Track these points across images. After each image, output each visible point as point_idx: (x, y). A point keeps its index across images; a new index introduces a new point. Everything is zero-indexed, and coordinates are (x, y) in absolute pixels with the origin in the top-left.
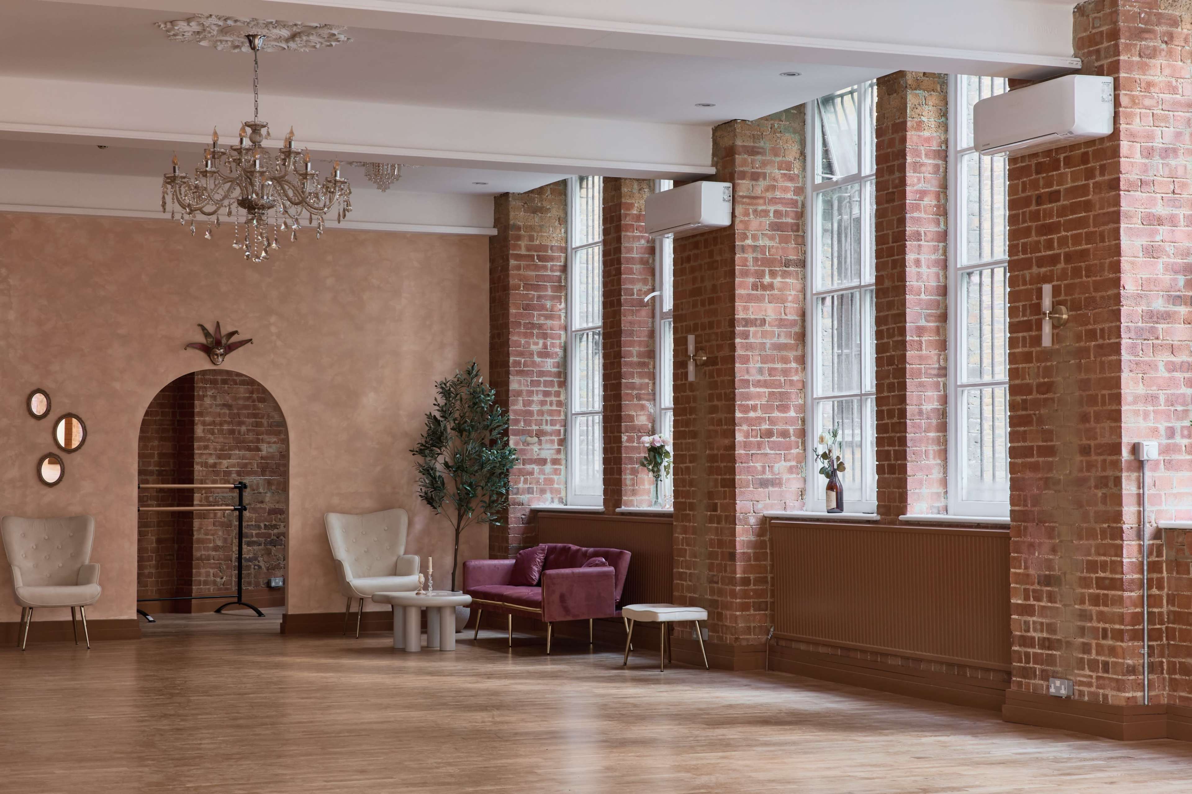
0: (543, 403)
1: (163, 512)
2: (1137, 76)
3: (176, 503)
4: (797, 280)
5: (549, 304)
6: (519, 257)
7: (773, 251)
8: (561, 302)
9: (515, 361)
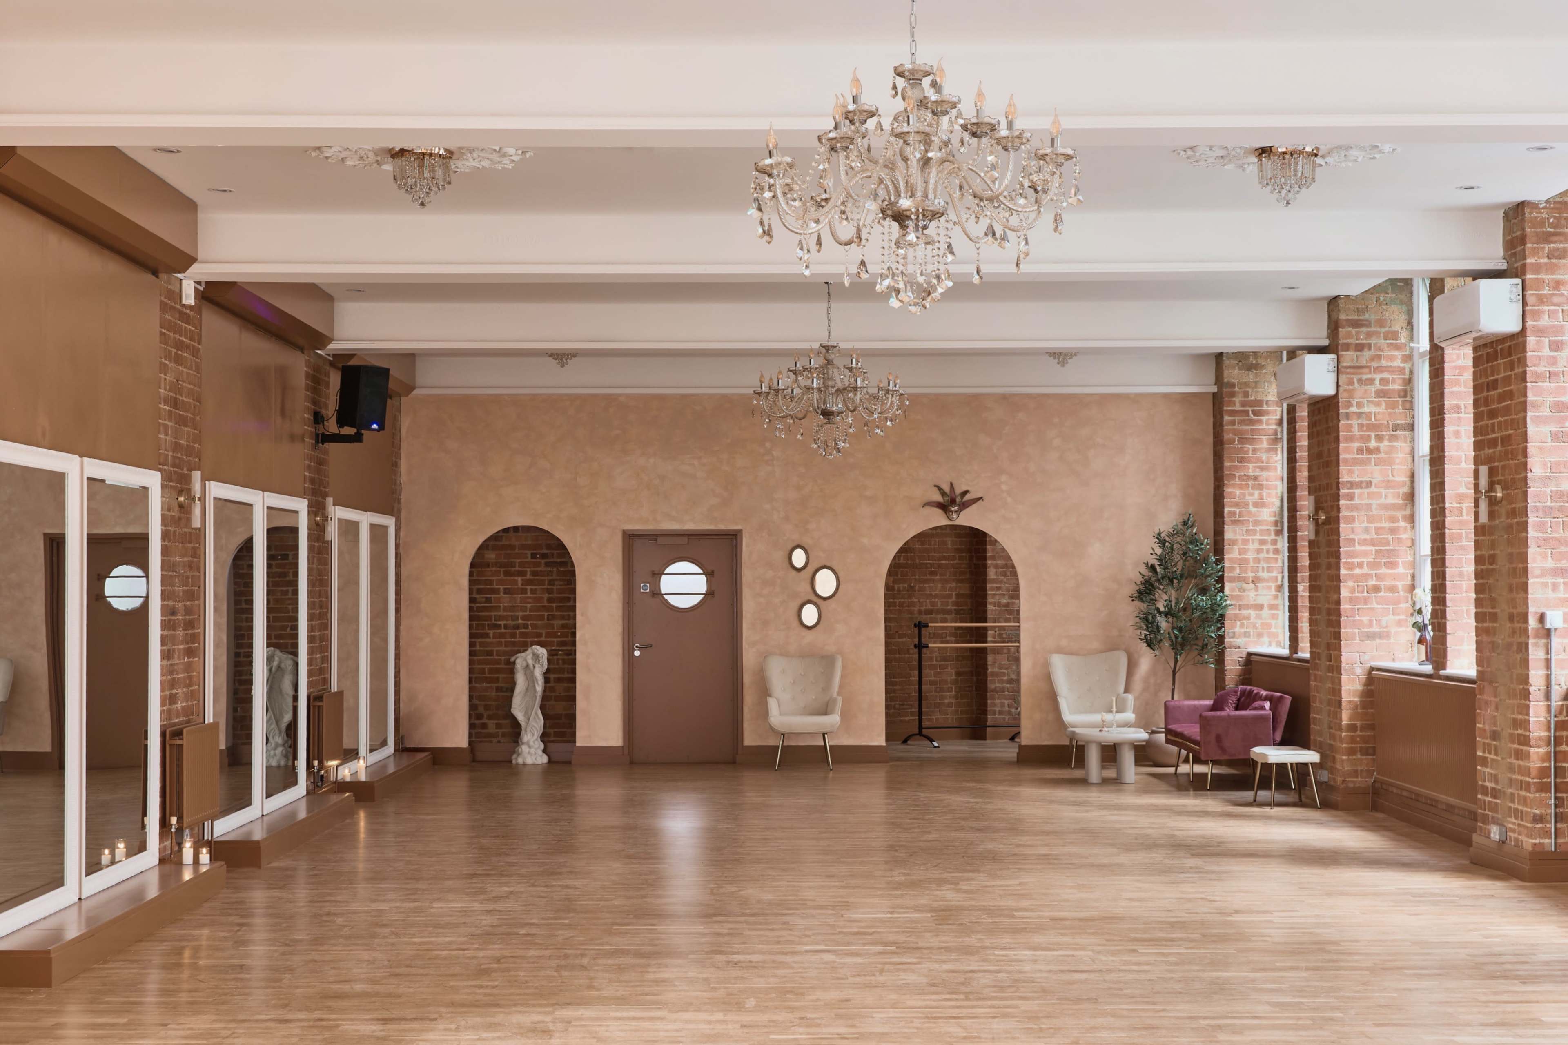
0: (1259, 551)
1: (961, 648)
2: (1544, 277)
3: (974, 639)
4: (1406, 443)
5: (1264, 456)
6: (1233, 413)
7: (1379, 417)
8: (1277, 454)
9: (1230, 512)
